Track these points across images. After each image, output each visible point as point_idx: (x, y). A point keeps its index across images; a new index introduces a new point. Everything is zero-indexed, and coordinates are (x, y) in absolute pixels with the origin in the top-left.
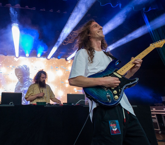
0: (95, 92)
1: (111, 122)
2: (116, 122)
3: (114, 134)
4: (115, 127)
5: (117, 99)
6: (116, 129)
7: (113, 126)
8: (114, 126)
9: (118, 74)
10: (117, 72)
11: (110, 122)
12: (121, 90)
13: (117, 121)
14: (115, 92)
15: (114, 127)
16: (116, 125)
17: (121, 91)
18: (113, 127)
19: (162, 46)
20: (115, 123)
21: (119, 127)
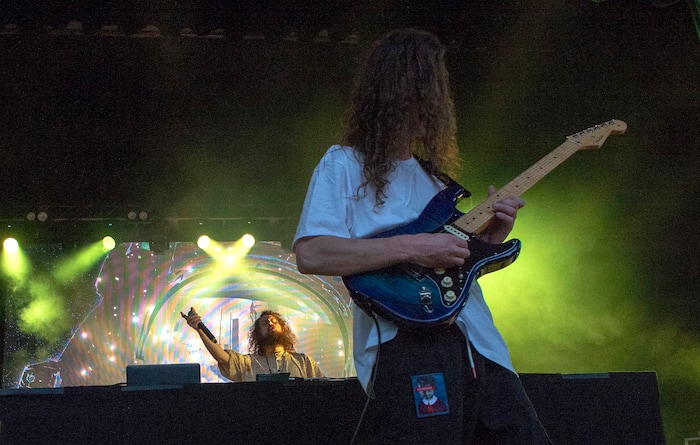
0: (381, 284)
1: (418, 381)
2: (434, 381)
3: (426, 416)
4: (432, 393)
5: (452, 303)
6: (433, 401)
7: (425, 392)
8: (429, 391)
9: (459, 229)
10: (457, 223)
11: (414, 381)
12: (466, 276)
13: (439, 377)
14: (448, 281)
15: (428, 393)
16: (435, 388)
17: (464, 279)
18: (425, 395)
19: (600, 143)
20: (433, 383)
21: (445, 394)
